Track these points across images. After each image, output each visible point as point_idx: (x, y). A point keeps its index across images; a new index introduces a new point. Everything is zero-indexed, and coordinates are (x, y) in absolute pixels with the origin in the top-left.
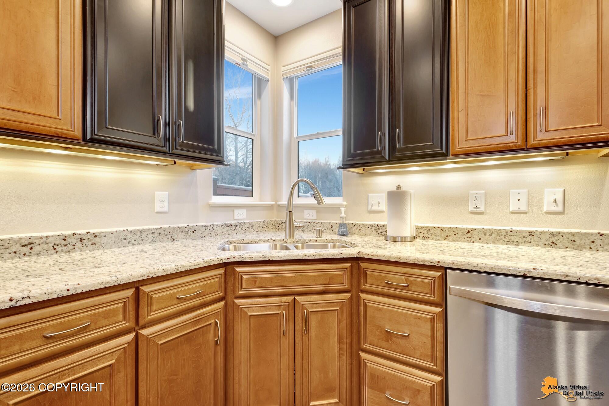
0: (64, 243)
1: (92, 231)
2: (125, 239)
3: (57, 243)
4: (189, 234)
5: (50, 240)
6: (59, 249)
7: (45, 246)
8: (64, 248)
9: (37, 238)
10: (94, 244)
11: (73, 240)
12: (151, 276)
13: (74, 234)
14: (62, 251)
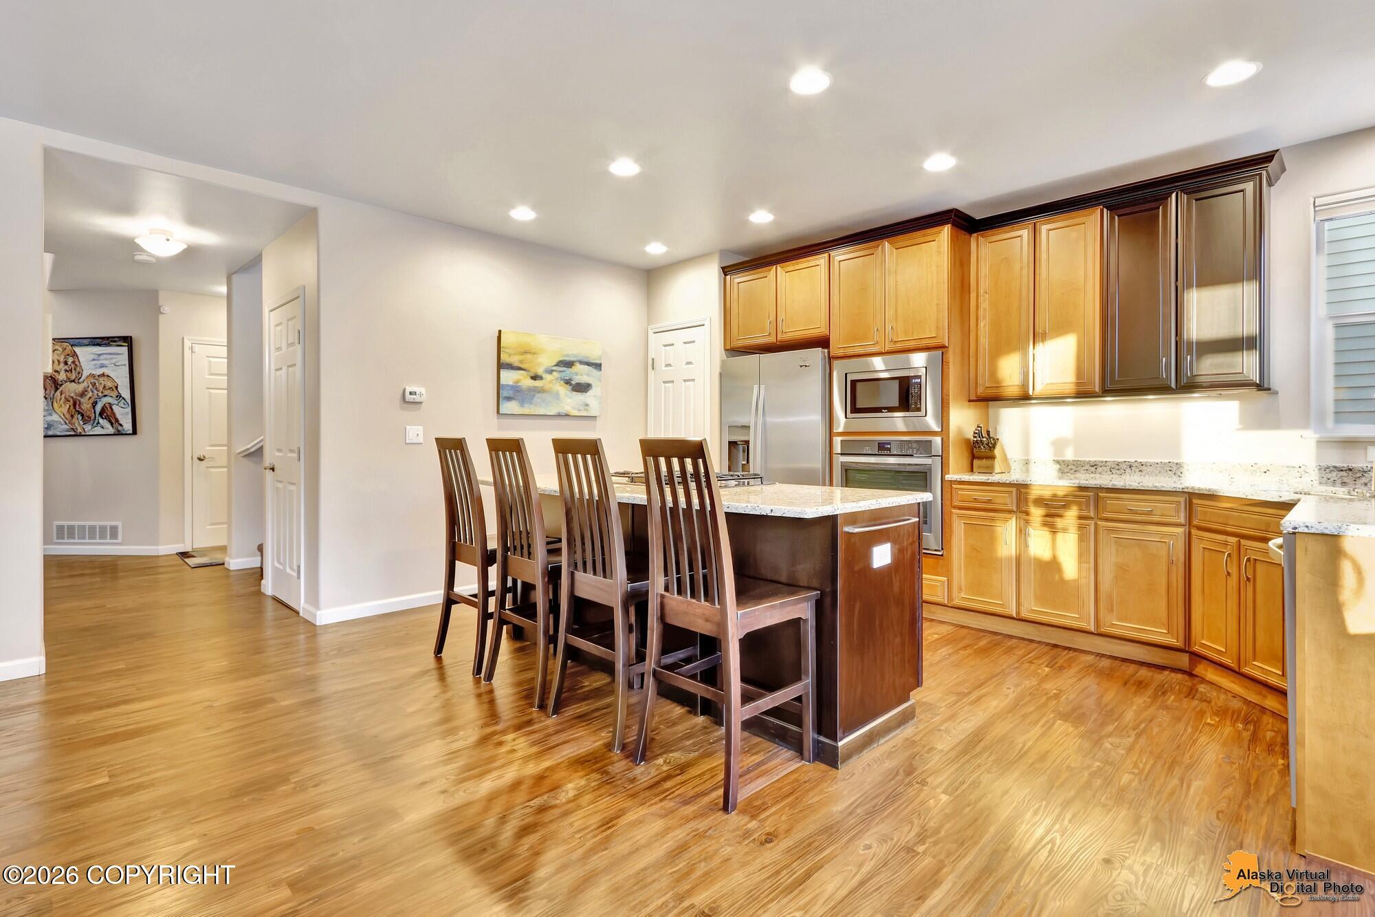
0: (1117, 467)
1: (1139, 460)
2: (1170, 470)
3: (1113, 467)
4: (1258, 474)
5: (1108, 464)
6: (1114, 471)
7: (1105, 468)
8: (1117, 471)
9: (1099, 462)
10: (1141, 471)
11: (1124, 466)
12: (1103, 486)
13: (1125, 462)
14: (1116, 473)
